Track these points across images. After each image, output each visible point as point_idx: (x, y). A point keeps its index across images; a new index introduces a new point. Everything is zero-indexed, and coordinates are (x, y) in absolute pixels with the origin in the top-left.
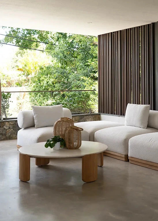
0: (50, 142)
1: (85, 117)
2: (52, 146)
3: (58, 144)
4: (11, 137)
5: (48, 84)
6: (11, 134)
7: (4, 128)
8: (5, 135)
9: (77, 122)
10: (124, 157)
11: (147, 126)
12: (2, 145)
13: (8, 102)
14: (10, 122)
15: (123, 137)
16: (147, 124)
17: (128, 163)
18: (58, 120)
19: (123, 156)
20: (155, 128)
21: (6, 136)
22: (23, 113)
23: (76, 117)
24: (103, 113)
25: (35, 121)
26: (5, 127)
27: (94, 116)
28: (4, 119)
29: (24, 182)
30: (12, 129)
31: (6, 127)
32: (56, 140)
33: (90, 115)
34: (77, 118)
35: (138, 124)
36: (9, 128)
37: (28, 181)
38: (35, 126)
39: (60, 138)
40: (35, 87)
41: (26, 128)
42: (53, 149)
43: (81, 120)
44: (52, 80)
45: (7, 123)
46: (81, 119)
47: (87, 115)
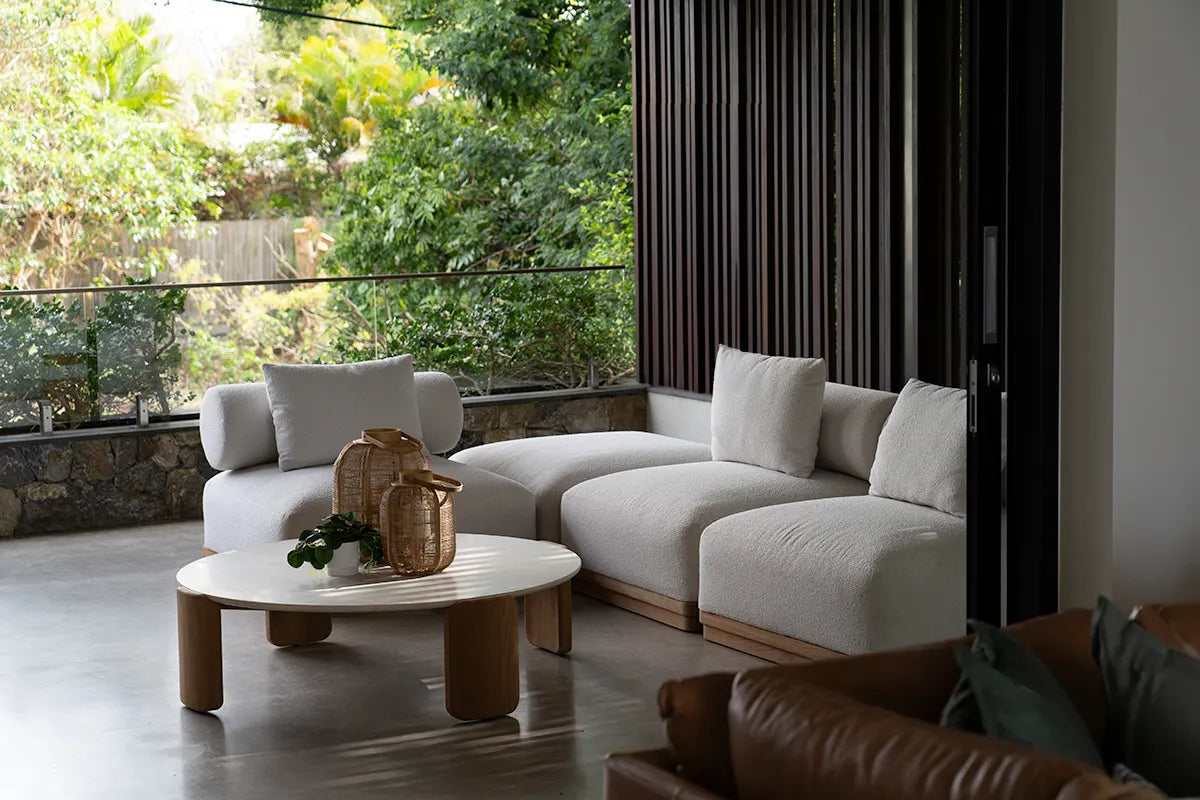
0: (313, 539)
1: (565, 408)
2: (319, 559)
3: (348, 552)
4: (192, 508)
5: (416, 216)
6: (188, 493)
7: (156, 467)
8: (162, 496)
9: (522, 431)
10: (681, 611)
11: (812, 464)
12: (142, 546)
13: (170, 335)
14: (183, 435)
15: (678, 518)
16: (815, 456)
17: (692, 638)
18: (354, 442)
19: (679, 608)
20: (852, 476)
21: (168, 502)
22: (222, 398)
23: (515, 406)
24: (661, 383)
25: (281, 436)
26: (158, 459)
27: (612, 400)
28: (154, 419)
29: (197, 715)
30: (194, 471)
31: (166, 457)
32: (339, 531)
33: (588, 396)
34: (521, 413)
35: (769, 453)
36: (181, 464)
37: (212, 712)
38: (280, 461)
39: (356, 526)
40: (357, 233)
41: (241, 470)
42: (331, 574)
43: (542, 424)
44: (436, 197)
45: (165, 439)
46: (543, 419)
47: (574, 398)
